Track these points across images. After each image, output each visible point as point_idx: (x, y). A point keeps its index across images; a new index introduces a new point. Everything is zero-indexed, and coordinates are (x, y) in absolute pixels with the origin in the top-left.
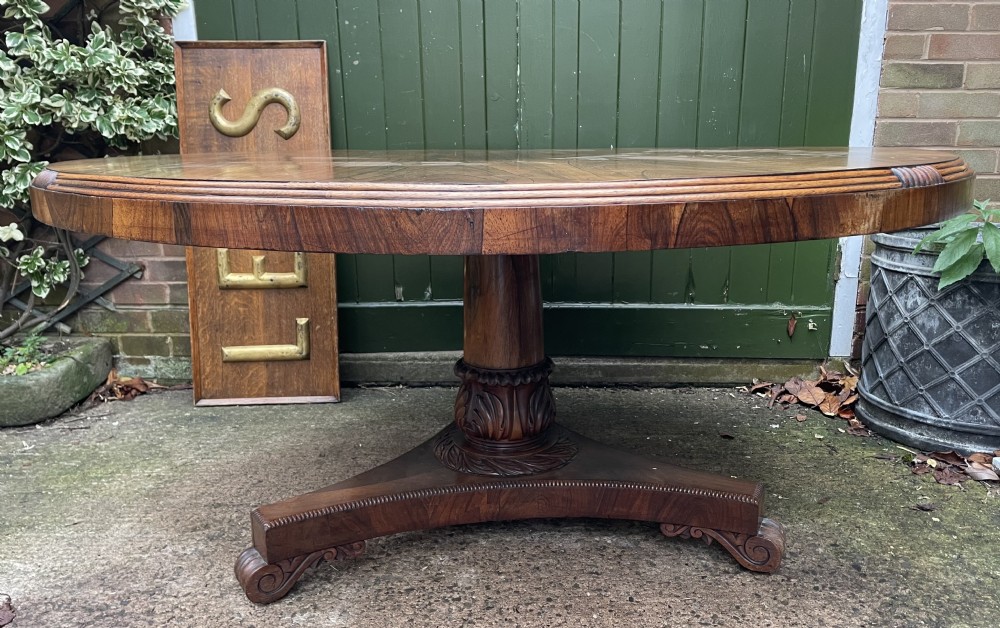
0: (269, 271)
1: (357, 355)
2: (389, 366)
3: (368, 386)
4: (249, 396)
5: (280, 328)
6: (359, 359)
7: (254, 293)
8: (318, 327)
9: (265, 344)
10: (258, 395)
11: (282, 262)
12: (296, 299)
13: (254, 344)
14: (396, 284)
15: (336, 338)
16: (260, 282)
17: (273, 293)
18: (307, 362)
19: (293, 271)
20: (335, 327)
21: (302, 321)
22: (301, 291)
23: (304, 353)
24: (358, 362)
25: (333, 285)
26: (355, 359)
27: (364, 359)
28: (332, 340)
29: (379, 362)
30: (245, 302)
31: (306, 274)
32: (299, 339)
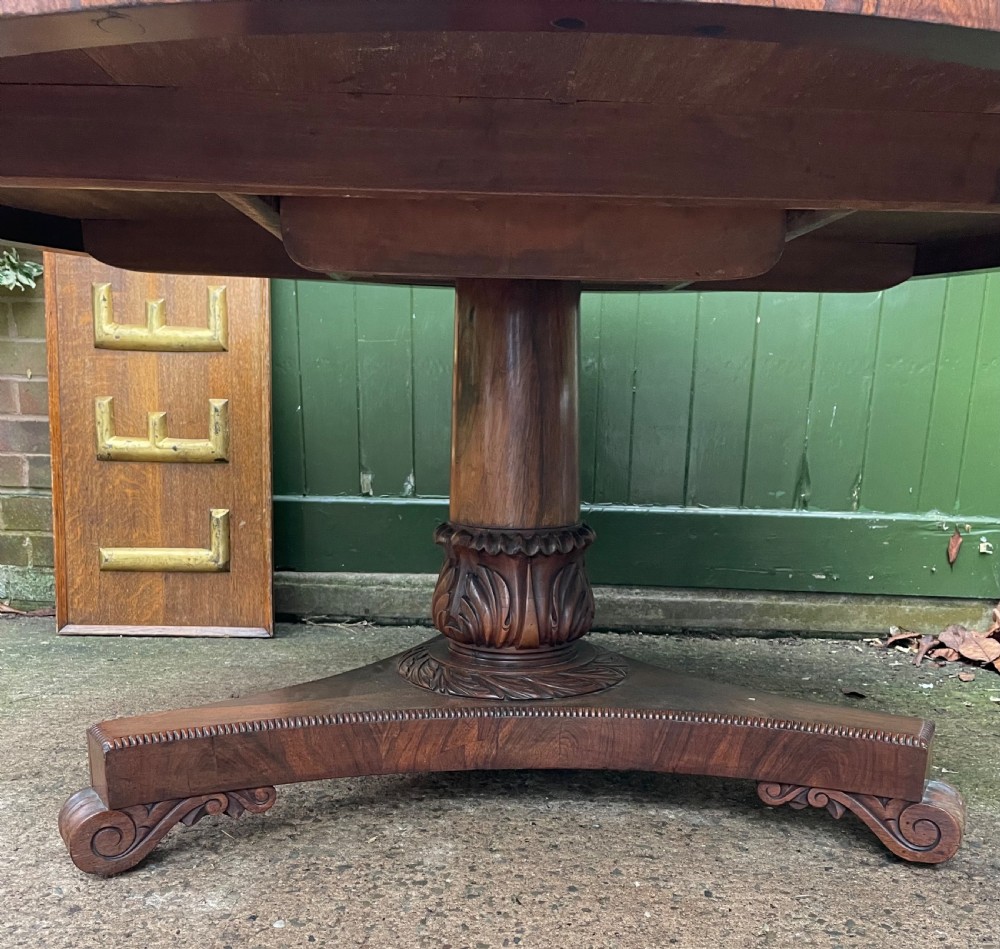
0: (172, 436)
1: (301, 575)
2: (349, 592)
3: (318, 622)
4: (139, 623)
5: (187, 522)
6: (305, 580)
7: (149, 467)
8: (243, 523)
9: (163, 547)
10: (151, 623)
11: (191, 422)
12: (212, 480)
13: (147, 545)
14: (362, 469)
15: (269, 540)
16: (157, 451)
17: (178, 468)
18: (225, 575)
19: (207, 437)
20: (268, 524)
21: (219, 513)
22: (219, 467)
23: (221, 562)
24: (302, 585)
25: (267, 461)
26: (299, 581)
27: (312, 580)
28: (263, 544)
29: (333, 586)
30: (135, 482)
31: (227, 441)
32: (214, 540)
